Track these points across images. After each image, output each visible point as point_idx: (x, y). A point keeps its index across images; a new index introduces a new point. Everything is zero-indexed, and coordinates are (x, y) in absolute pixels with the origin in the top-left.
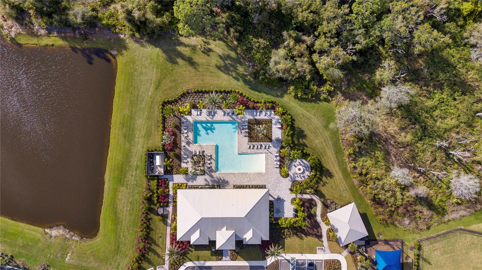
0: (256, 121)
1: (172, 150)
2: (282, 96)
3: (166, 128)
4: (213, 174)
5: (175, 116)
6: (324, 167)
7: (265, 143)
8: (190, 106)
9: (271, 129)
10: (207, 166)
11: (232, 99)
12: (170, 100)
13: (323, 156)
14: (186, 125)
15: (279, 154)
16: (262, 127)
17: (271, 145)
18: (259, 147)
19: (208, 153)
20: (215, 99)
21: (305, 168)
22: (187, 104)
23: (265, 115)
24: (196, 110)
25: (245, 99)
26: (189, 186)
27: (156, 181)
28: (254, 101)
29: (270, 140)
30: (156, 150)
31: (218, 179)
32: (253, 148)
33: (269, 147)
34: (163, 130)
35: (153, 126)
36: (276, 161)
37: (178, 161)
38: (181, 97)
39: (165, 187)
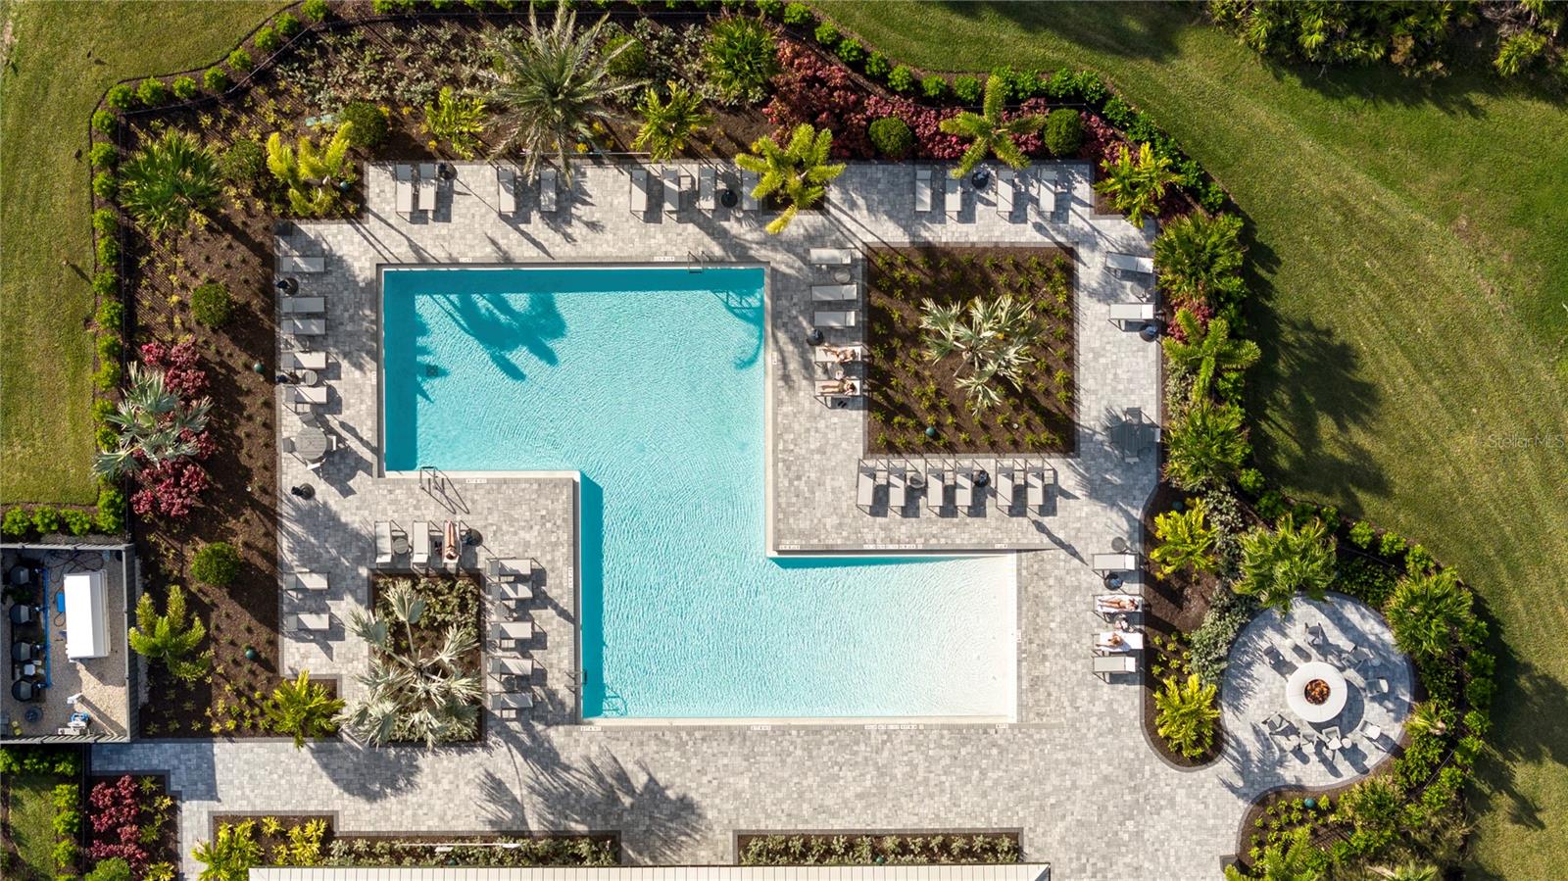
0: (935, 268)
1: (198, 523)
2: (1161, 45)
3: (148, 330)
4: (557, 736)
5: (221, 224)
6: (1528, 668)
7: (1015, 462)
8: (355, 135)
9: (1069, 339)
10: (503, 669)
11: (724, 74)
12: (181, 83)
13: (1514, 571)
14: (316, 305)
15: (1142, 560)
16: (986, 319)
17: (1068, 480)
18: (964, 498)
19: (511, 548)
20: (570, 72)
21: (1359, 681)
22: (327, 119)
23: (1017, 216)
24: (406, 169)
25: (836, 73)
26: (350, 838)
27: (63, 794)
28: (915, 89)
29: (1065, 436)
30: (64, 528)
31: (600, 780)
32: (910, 509)
33: (1052, 493)
34: (123, 356)
35: (34, 319)
36: (1112, 617)
37: (246, 619)
38: (279, 60)
39: (142, 846)
